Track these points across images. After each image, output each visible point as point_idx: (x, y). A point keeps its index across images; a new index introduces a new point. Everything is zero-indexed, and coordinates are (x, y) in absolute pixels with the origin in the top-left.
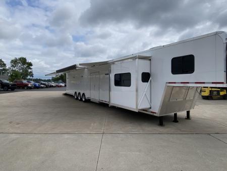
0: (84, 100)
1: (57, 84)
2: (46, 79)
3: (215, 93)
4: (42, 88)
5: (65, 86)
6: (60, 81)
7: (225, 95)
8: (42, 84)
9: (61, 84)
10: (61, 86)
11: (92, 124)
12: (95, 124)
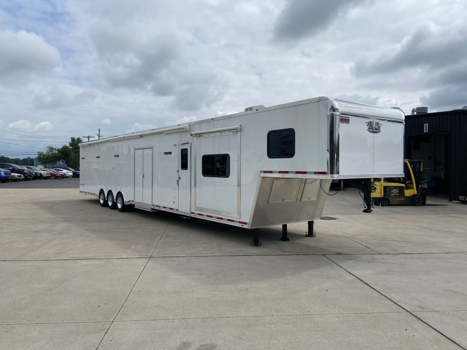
0: (119, 206)
1: (52, 171)
2: (21, 158)
3: (395, 191)
4: (15, 180)
5: (76, 176)
6: (61, 163)
7: (414, 196)
8: (13, 171)
9: (65, 171)
10: (63, 177)
11: (133, 247)
12: (139, 246)
